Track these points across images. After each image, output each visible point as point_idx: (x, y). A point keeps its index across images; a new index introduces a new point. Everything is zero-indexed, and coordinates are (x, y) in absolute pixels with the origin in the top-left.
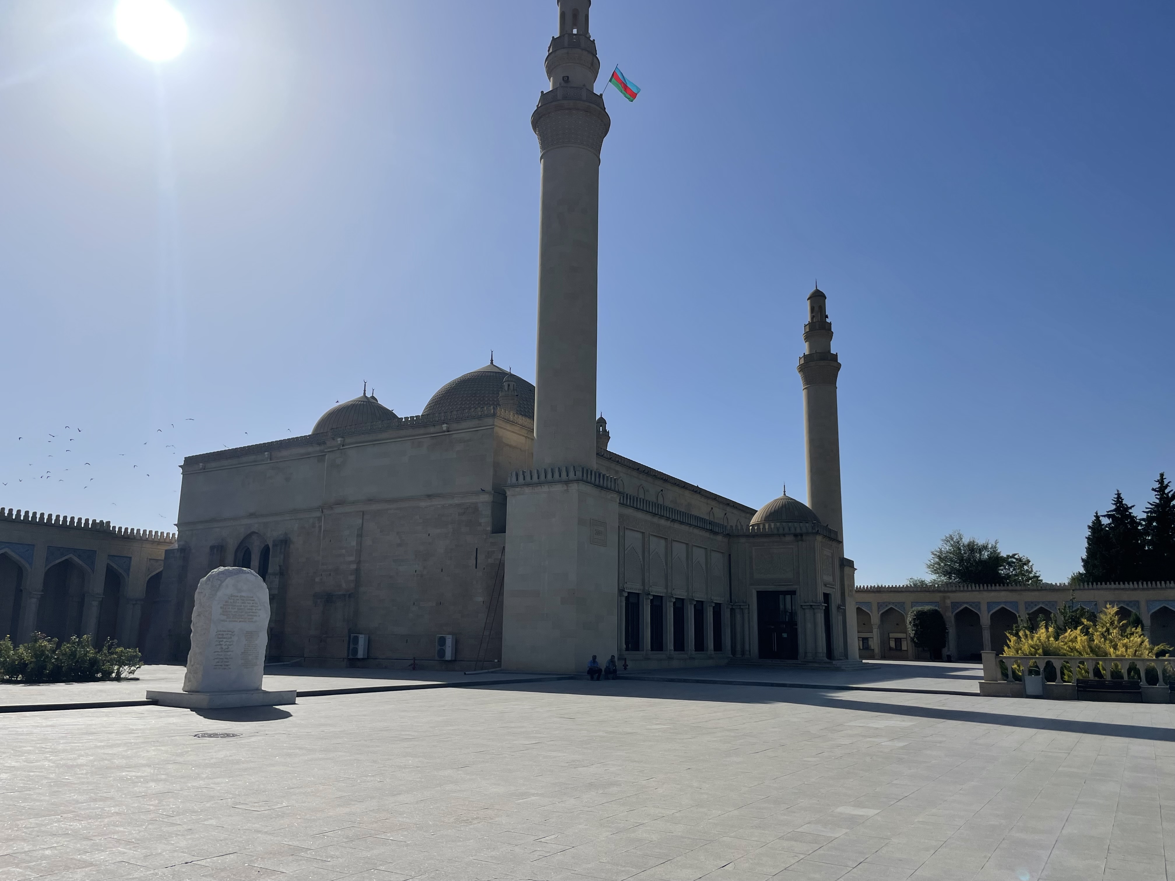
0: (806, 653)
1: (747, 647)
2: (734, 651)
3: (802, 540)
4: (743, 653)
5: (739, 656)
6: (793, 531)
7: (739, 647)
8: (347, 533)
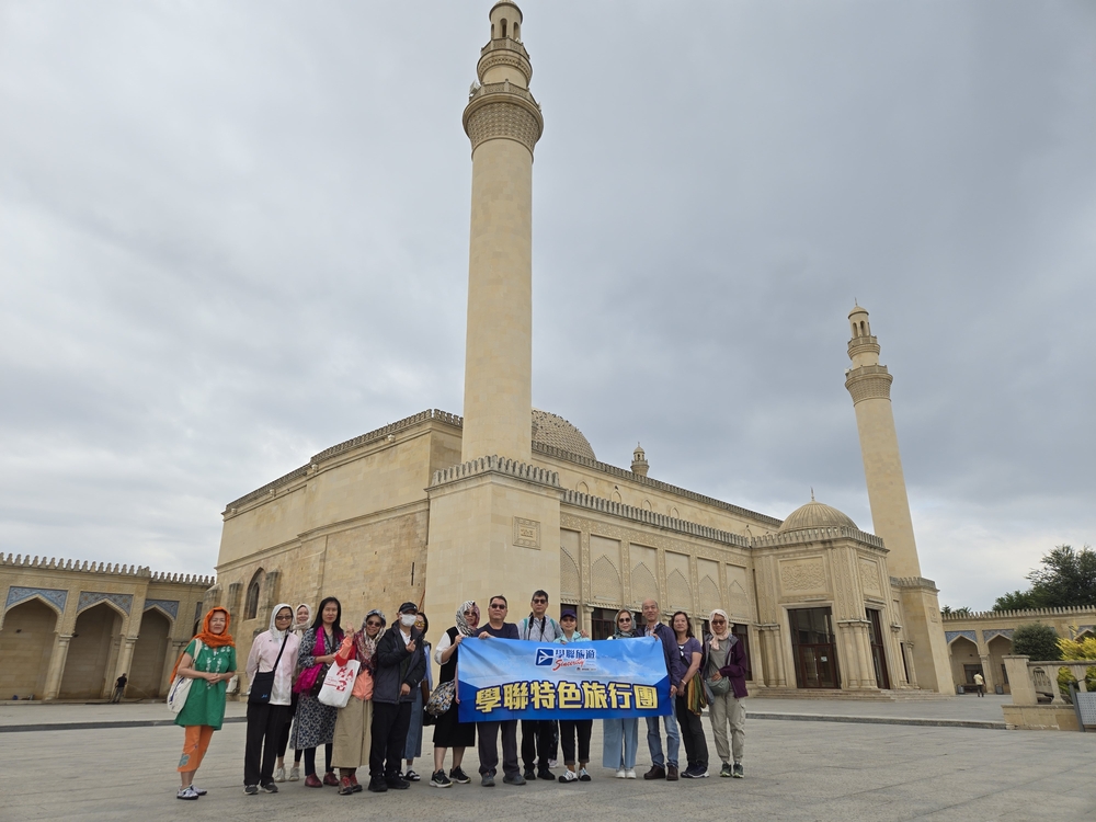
0: (849, 680)
1: (782, 677)
2: (767, 682)
3: (832, 548)
4: (778, 681)
5: (773, 685)
6: (820, 538)
7: (772, 677)
8: (313, 559)
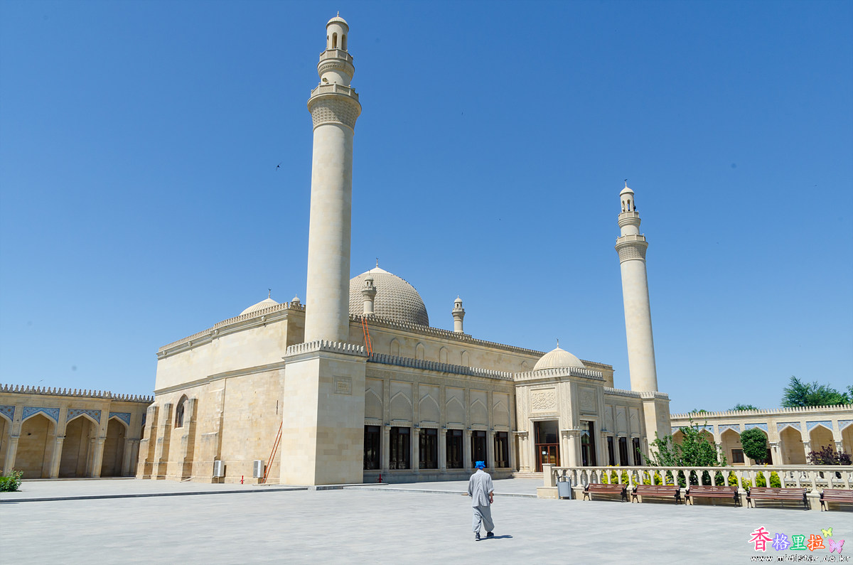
2: (518, 467)
3: (561, 382)
6: (554, 375)
8: (218, 393)
